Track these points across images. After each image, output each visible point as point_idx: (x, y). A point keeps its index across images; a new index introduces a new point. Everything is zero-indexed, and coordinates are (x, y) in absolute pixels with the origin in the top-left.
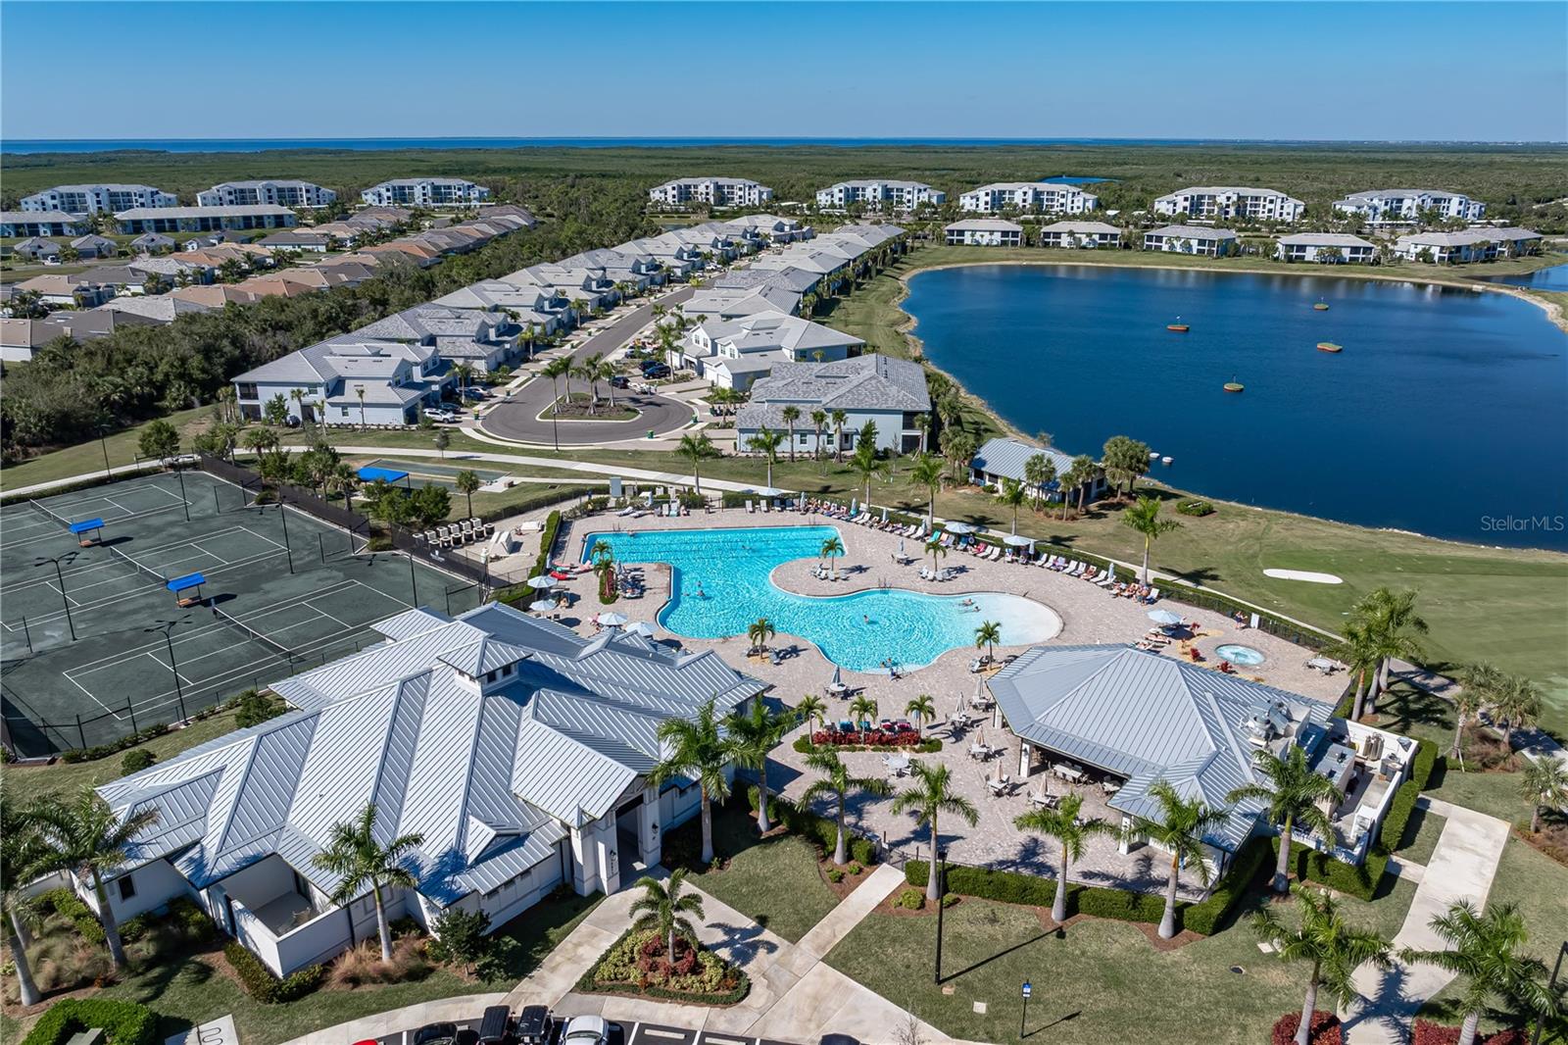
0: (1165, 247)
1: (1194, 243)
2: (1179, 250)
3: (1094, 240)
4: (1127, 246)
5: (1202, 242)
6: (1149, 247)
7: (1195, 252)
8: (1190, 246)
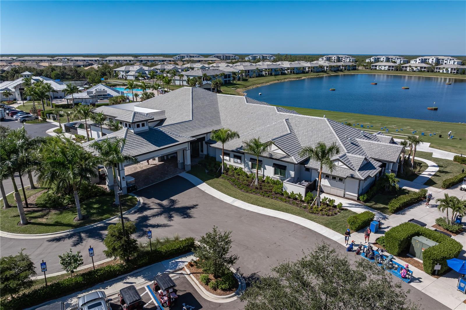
0: (441, 71)
1: (450, 69)
2: (445, 72)
3: (418, 69)
4: (428, 71)
5: (452, 69)
6: (436, 71)
7: (449, 73)
8: (448, 70)
